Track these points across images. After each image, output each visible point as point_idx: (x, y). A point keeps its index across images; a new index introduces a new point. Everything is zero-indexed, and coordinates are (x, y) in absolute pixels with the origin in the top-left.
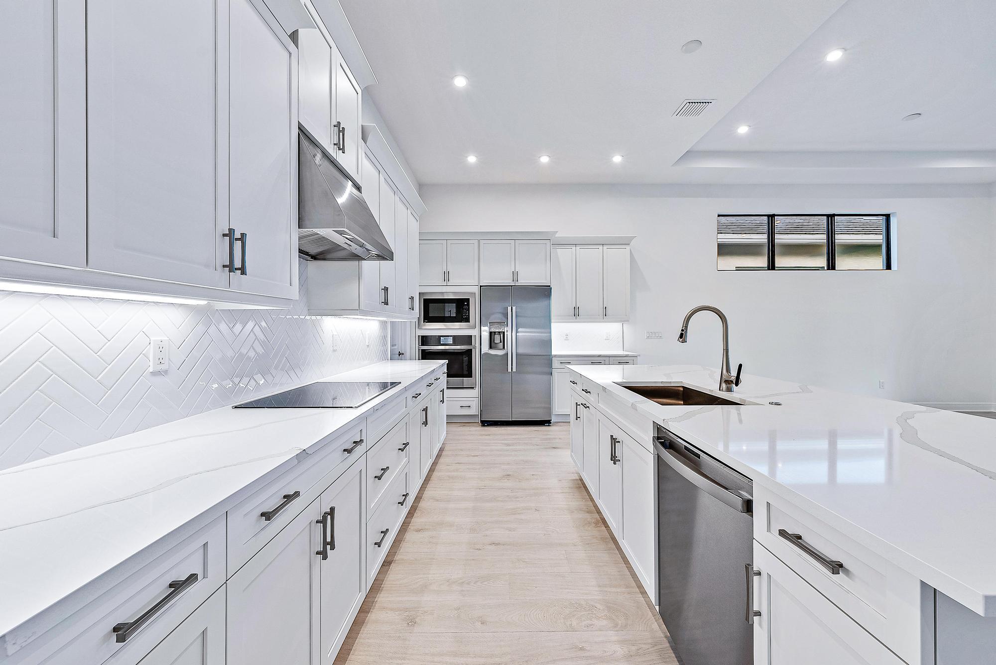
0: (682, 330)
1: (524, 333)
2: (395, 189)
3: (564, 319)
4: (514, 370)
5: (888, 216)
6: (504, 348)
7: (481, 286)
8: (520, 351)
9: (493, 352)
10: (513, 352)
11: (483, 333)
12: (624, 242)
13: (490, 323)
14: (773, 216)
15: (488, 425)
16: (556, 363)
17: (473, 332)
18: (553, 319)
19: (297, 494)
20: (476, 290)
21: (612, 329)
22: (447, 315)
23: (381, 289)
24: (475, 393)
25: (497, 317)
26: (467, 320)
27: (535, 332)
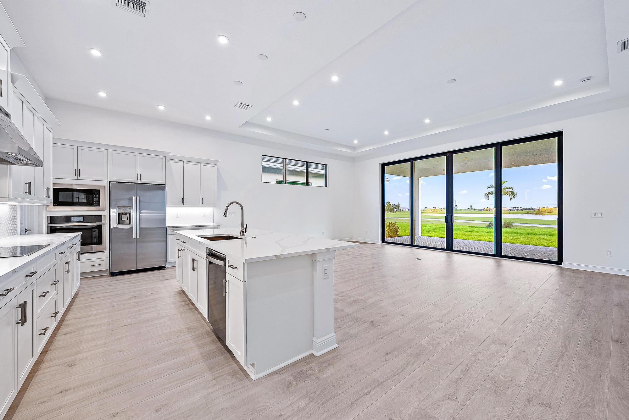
0: (225, 211)
1: (145, 214)
2: (34, 112)
3: (175, 205)
4: (138, 237)
5: (326, 165)
6: (130, 223)
7: (110, 182)
8: (143, 226)
9: (121, 226)
10: (137, 226)
11: (112, 214)
12: (213, 163)
13: (118, 207)
14: (285, 159)
15: (116, 275)
16: (169, 232)
17: (104, 213)
18: (167, 205)
19: (12, 289)
20: (106, 184)
21: (208, 211)
22: (75, 201)
23: (24, 184)
24: (106, 254)
25: (125, 203)
26: (98, 204)
27: (155, 213)
